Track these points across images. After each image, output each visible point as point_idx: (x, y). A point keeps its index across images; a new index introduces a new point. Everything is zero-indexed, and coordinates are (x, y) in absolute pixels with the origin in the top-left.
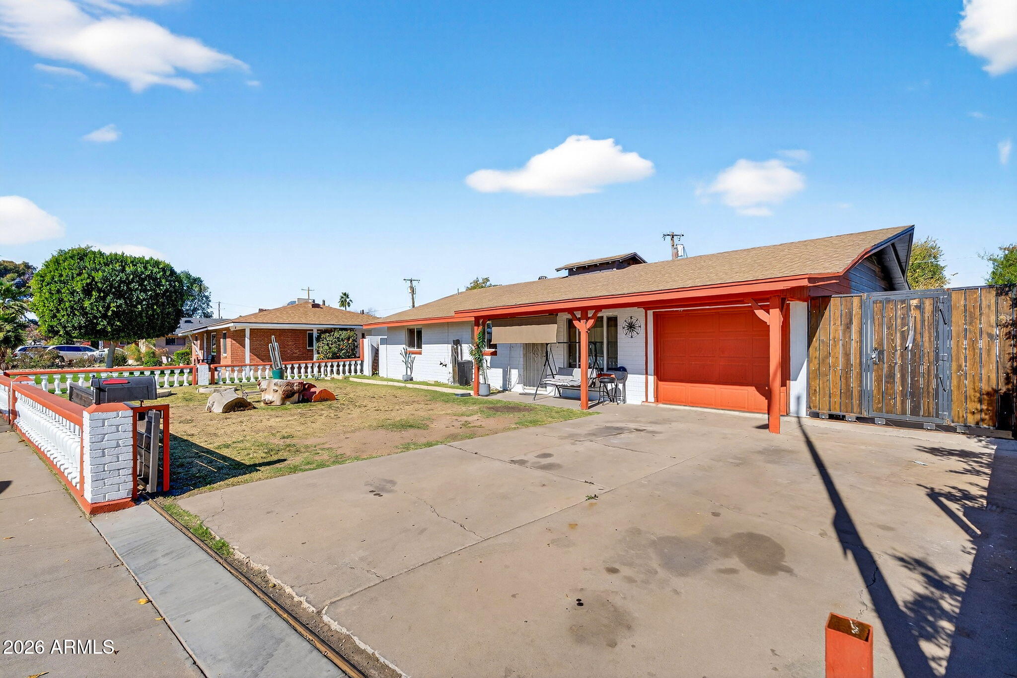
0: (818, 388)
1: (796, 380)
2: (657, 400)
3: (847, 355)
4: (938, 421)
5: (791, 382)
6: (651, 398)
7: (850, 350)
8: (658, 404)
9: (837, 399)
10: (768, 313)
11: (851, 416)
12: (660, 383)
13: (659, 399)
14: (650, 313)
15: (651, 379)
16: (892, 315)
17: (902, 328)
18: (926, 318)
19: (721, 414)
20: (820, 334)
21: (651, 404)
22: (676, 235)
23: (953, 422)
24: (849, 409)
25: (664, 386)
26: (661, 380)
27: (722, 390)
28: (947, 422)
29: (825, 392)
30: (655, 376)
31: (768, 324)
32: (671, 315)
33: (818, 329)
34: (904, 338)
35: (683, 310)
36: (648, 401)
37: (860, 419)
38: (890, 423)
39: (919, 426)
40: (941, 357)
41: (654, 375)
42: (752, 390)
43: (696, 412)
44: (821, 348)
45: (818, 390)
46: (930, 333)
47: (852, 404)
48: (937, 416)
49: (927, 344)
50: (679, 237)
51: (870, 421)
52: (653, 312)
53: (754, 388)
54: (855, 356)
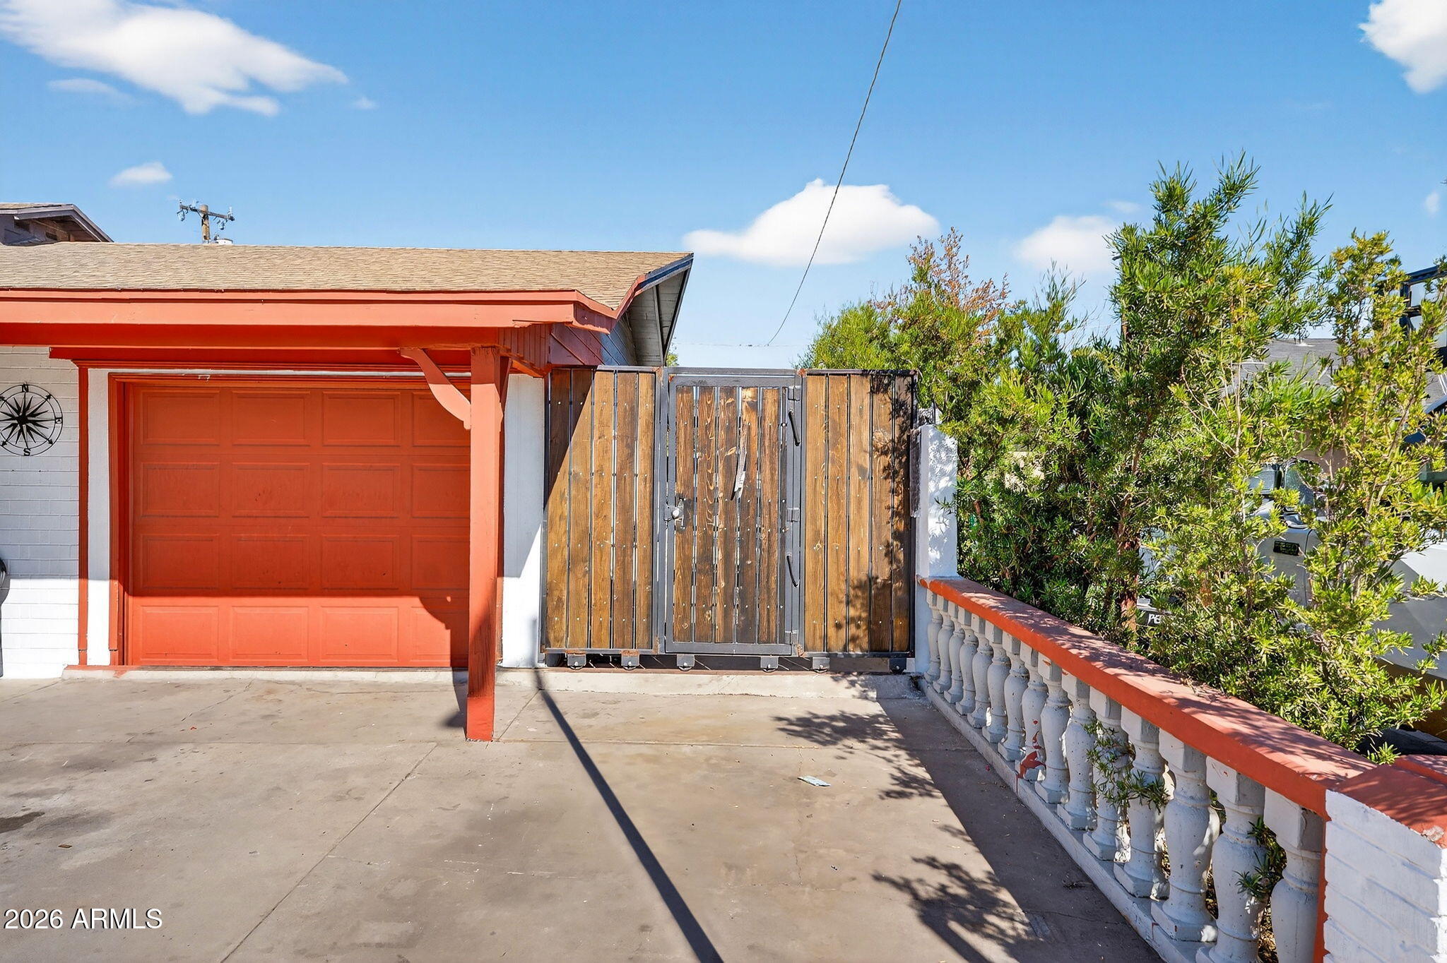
0: (565, 593)
1: (518, 576)
2: (122, 655)
3: (625, 510)
4: (784, 650)
5: (505, 578)
6: (100, 651)
7: (632, 501)
8: (122, 672)
9: (605, 617)
10: (467, 394)
11: (630, 656)
12: (131, 600)
13: (130, 654)
14: (99, 377)
15: (101, 591)
16: (709, 420)
17: (727, 450)
18: (767, 431)
19: (323, 683)
20: (572, 462)
21: (99, 674)
22: (218, 216)
23: (806, 649)
24: (628, 638)
25: (149, 610)
26: (137, 593)
27: (327, 610)
28: (797, 651)
29: (579, 601)
30: (116, 583)
31: (467, 427)
32: (165, 387)
33: (568, 450)
34: (730, 475)
35: (212, 376)
36: (89, 663)
37: (648, 662)
38: (704, 663)
39: (751, 664)
40: (790, 513)
41: (112, 578)
42: (412, 606)
43: (250, 684)
44: (573, 492)
45: (565, 598)
46: (772, 463)
47: (633, 626)
48: (782, 641)
49: (767, 488)
50: (222, 220)
51: (667, 662)
52: (110, 375)
53: (416, 601)
54: (641, 513)
